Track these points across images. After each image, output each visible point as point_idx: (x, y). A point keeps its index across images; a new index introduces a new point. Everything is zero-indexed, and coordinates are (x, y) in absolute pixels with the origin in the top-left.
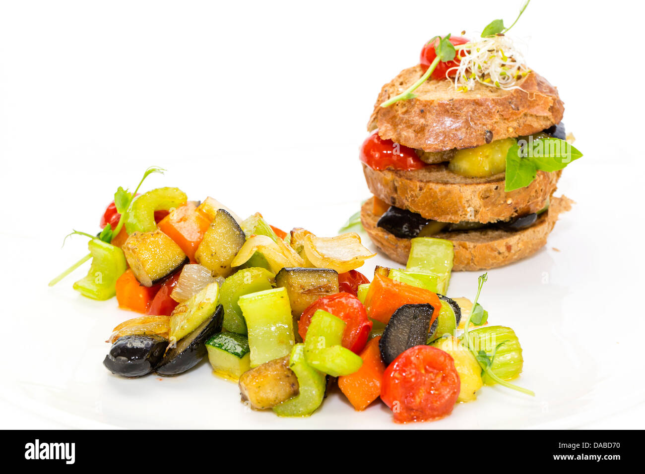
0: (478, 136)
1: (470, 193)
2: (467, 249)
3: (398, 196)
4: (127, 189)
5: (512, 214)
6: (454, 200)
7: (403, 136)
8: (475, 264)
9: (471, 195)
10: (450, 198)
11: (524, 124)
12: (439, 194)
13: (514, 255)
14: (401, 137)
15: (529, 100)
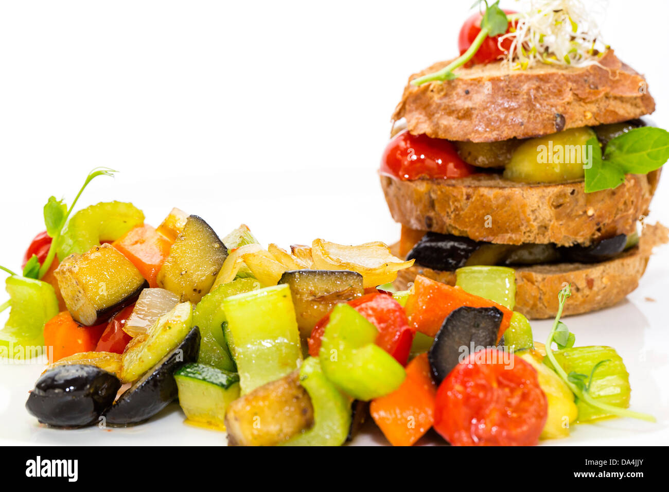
0: (545, 122)
1: (537, 200)
2: (533, 283)
3: (436, 214)
4: (62, 200)
5: (593, 234)
6: (515, 209)
7: (442, 126)
8: (544, 305)
9: (538, 202)
10: (509, 206)
11: (605, 109)
12: (494, 202)
13: (597, 294)
14: (439, 127)
15: (611, 80)
